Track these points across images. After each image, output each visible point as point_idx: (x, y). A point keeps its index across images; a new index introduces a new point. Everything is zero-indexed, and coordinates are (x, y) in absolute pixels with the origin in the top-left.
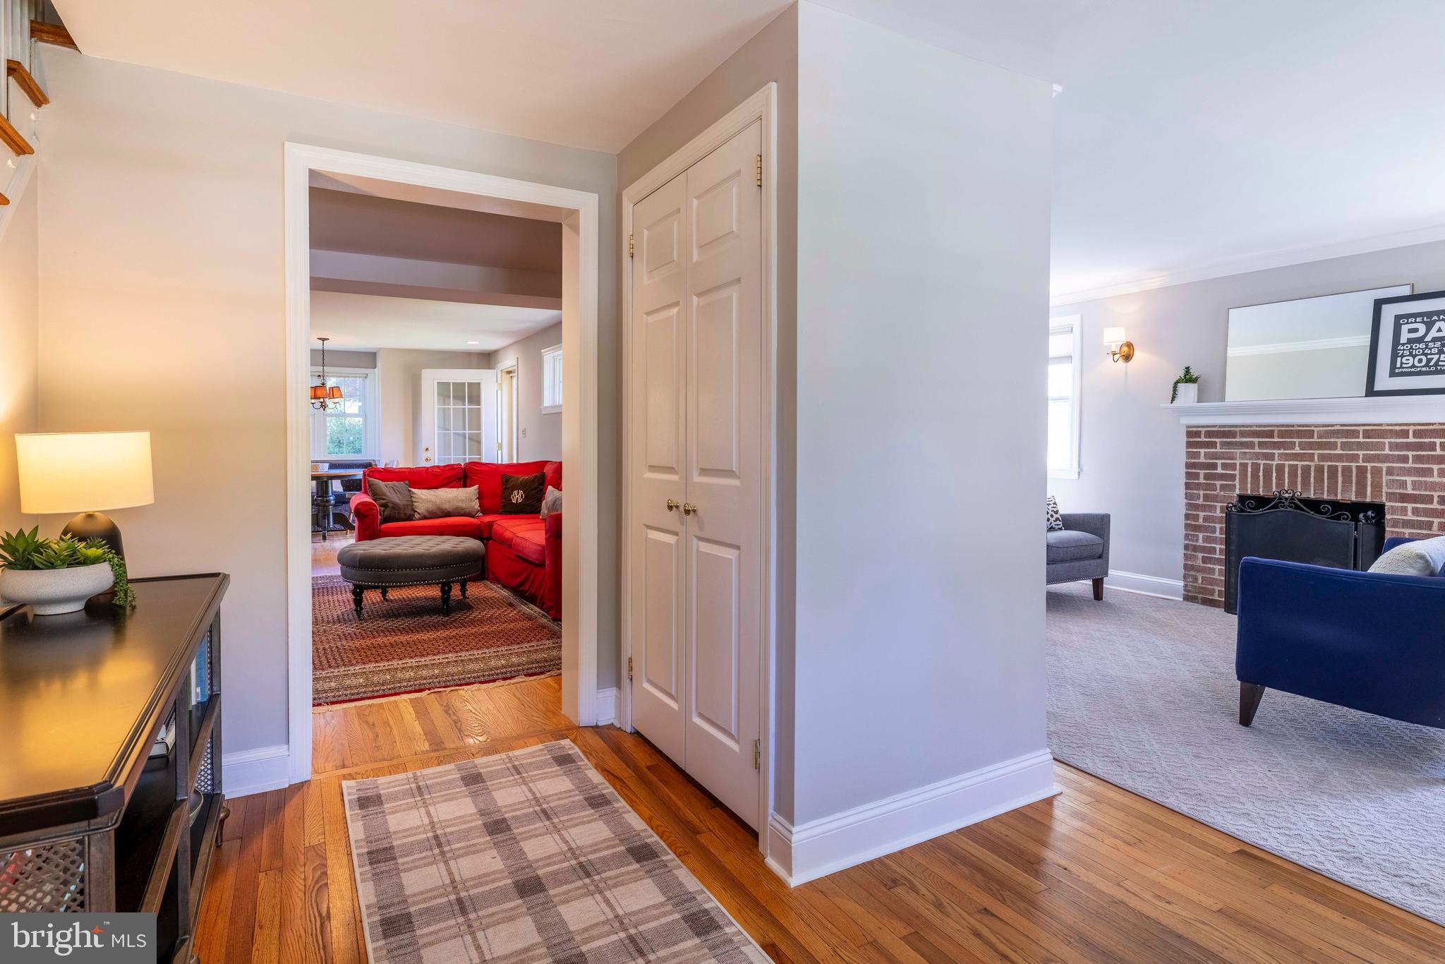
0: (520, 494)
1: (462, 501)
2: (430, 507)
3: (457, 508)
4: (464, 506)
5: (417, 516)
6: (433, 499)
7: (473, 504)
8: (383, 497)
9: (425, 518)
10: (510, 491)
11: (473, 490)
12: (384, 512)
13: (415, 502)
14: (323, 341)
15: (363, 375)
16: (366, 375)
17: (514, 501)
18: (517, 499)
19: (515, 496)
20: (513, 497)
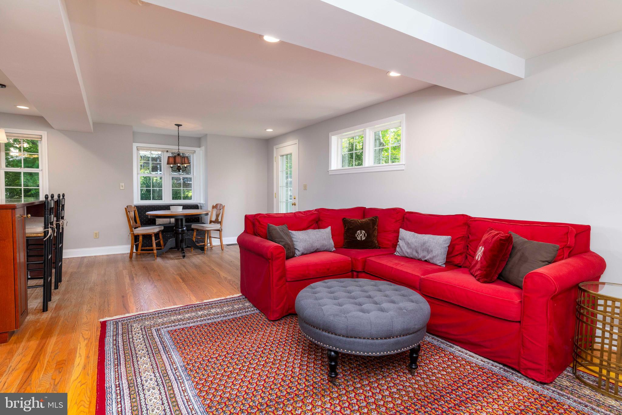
0: (363, 233)
9: (303, 254)
10: (354, 230)
11: (327, 231)
13: (295, 241)
14: (178, 126)
15: (192, 151)
16: (194, 152)
17: (359, 239)
18: (361, 236)
19: (359, 234)
20: (357, 235)
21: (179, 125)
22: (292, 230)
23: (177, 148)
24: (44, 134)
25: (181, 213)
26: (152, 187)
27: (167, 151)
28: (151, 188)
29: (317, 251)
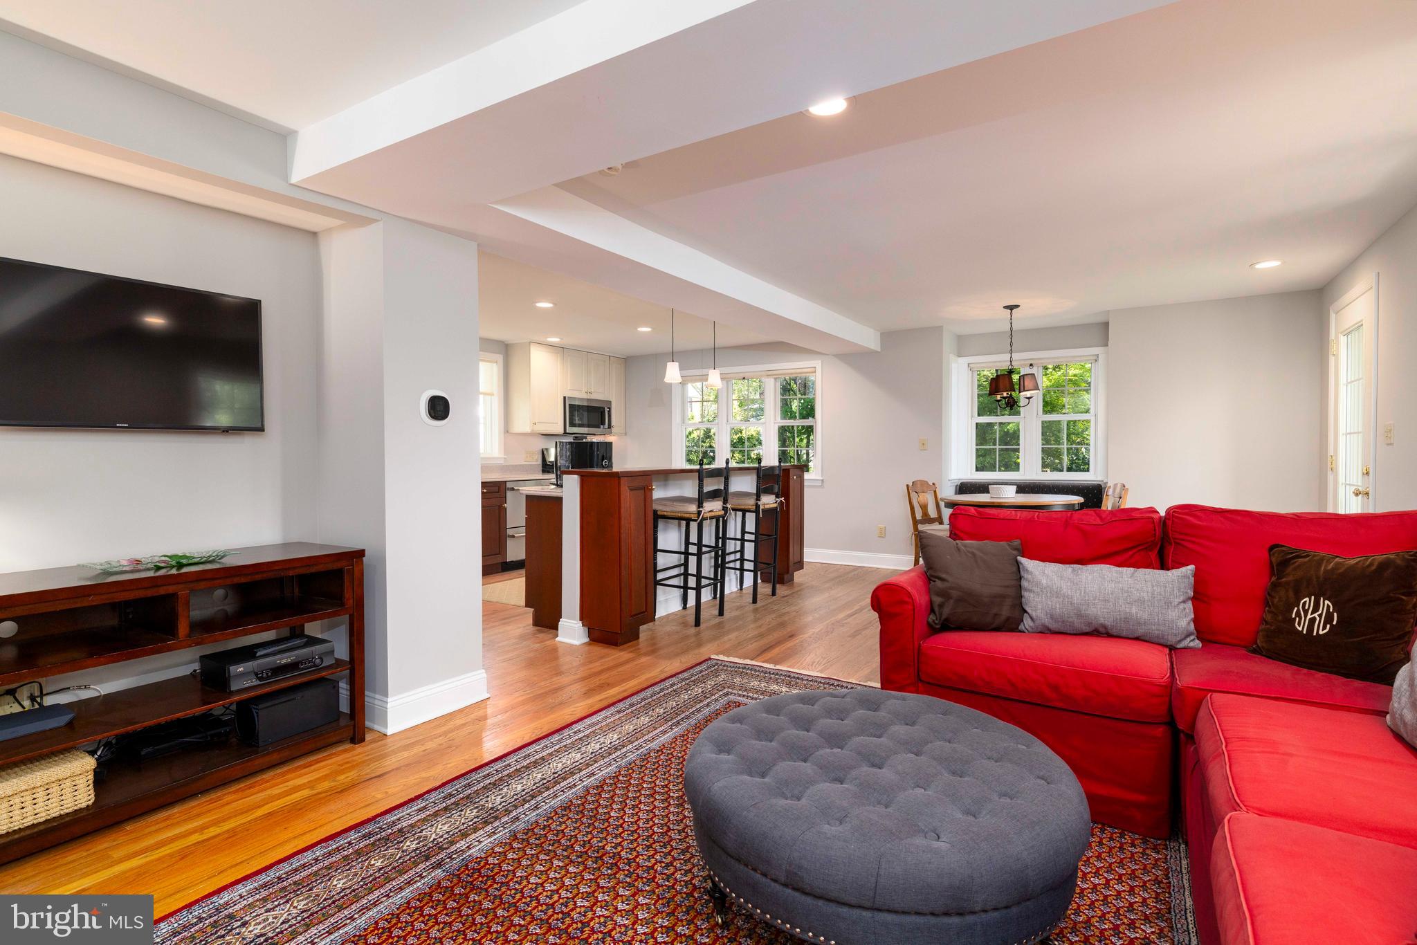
0: (1323, 610)
1: (1141, 601)
2: (1057, 606)
3: (1127, 620)
4: (1145, 616)
5: (1027, 623)
6: (1065, 588)
7: (1172, 614)
8: (944, 576)
9: (1046, 632)
10: (1291, 594)
11: (1179, 579)
12: (941, 606)
13: (1026, 590)
14: (1011, 310)
15: (1092, 358)
16: (1095, 358)
17: (1302, 627)
18: (1312, 621)
19: (1306, 612)
20: (1298, 614)
21: (1011, 308)
22: (1031, 558)
23: (1007, 357)
24: (817, 363)
25: (1013, 500)
26: (999, 445)
27: (1031, 365)
28: (998, 447)
29: (1099, 632)
